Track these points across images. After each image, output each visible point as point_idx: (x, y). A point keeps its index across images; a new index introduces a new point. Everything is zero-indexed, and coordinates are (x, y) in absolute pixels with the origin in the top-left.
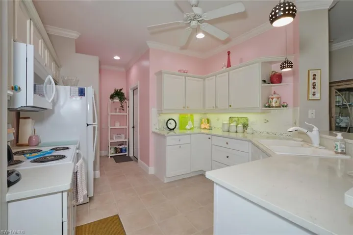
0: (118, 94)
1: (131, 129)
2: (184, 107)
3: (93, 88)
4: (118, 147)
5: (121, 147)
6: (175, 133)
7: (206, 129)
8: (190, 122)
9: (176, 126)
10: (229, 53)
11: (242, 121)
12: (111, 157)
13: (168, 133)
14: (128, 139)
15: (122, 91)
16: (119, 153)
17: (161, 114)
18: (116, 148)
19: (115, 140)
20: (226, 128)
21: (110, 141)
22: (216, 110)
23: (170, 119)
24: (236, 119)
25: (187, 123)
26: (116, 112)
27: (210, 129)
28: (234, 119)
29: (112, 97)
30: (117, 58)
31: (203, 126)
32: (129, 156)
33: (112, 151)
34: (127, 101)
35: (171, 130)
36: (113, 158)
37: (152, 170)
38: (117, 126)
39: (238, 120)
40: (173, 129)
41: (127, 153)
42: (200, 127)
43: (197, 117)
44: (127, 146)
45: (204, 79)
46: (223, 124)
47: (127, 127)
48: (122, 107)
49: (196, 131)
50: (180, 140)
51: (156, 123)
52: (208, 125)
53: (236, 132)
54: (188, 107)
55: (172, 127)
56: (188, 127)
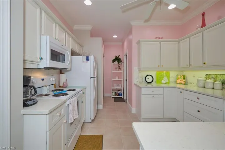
0: (117, 59)
1: (125, 81)
2: (159, 66)
3: (94, 56)
4: (117, 92)
5: (119, 92)
6: (152, 86)
7: (181, 84)
8: (165, 78)
9: (153, 80)
10: (203, 14)
11: (220, 78)
12: (113, 97)
13: (146, 85)
14: (123, 87)
15: (119, 57)
16: (118, 96)
17: (141, 72)
18: (116, 93)
19: (115, 88)
20: (201, 84)
21: (112, 88)
22: (190, 67)
23: (148, 75)
24: (213, 76)
25: (162, 78)
26: (116, 70)
27: (186, 83)
28: (211, 76)
29: (114, 61)
30: (115, 37)
31: (179, 82)
32: (123, 98)
33: (114, 94)
34: (123, 63)
35: (149, 83)
36: (113, 99)
37: (134, 110)
38: (117, 79)
39: (216, 77)
40: (151, 83)
41: (122, 97)
42: (176, 82)
43: (173, 74)
44: (122, 92)
45: (179, 42)
46: (198, 81)
47: (122, 80)
48: (119, 67)
49: (172, 85)
50: (153, 92)
51: (137, 77)
52: (184, 80)
53: (213, 89)
54: (162, 66)
55: (149, 81)
56: (163, 81)
